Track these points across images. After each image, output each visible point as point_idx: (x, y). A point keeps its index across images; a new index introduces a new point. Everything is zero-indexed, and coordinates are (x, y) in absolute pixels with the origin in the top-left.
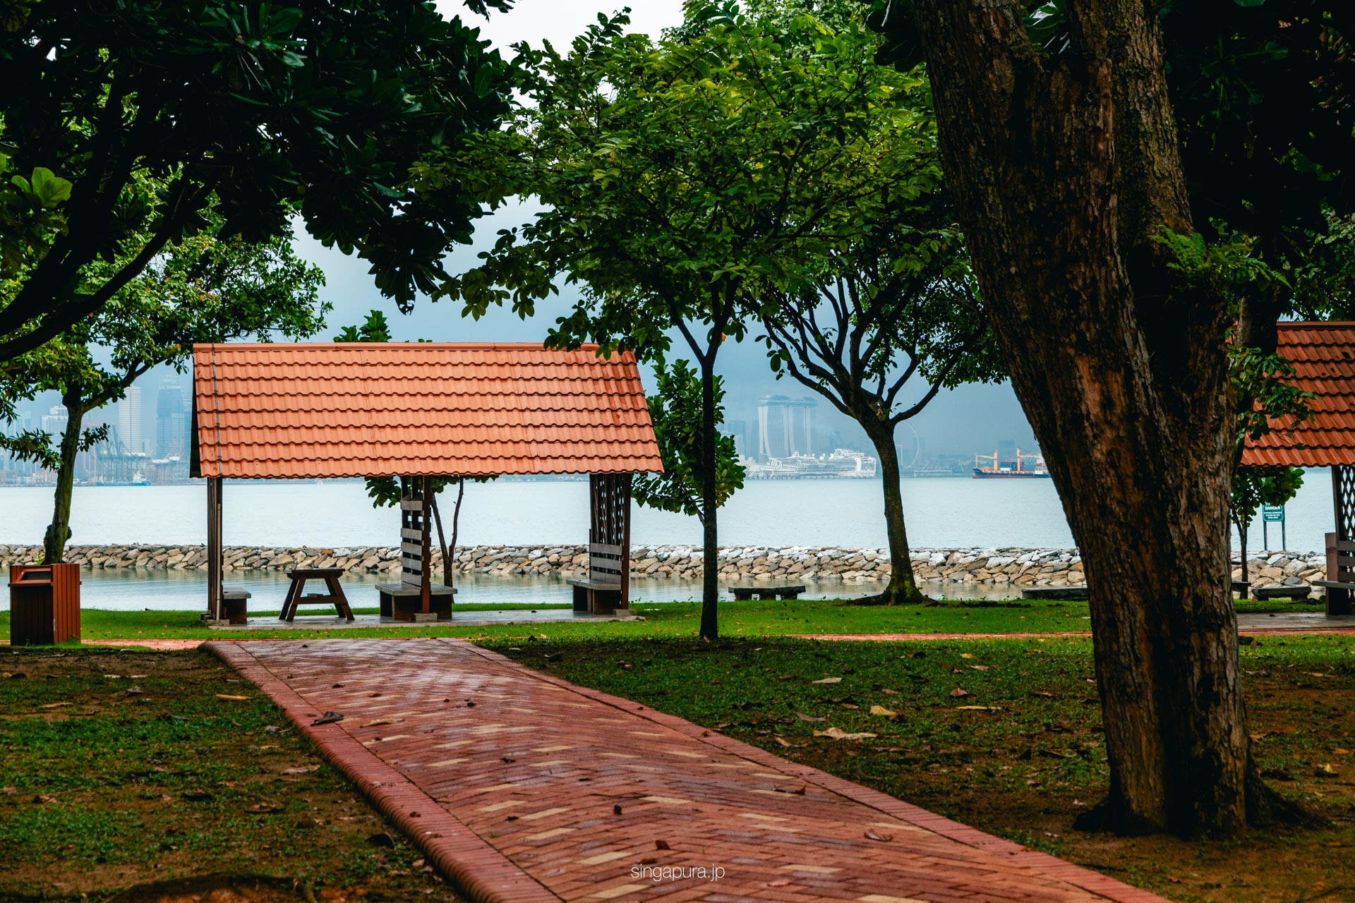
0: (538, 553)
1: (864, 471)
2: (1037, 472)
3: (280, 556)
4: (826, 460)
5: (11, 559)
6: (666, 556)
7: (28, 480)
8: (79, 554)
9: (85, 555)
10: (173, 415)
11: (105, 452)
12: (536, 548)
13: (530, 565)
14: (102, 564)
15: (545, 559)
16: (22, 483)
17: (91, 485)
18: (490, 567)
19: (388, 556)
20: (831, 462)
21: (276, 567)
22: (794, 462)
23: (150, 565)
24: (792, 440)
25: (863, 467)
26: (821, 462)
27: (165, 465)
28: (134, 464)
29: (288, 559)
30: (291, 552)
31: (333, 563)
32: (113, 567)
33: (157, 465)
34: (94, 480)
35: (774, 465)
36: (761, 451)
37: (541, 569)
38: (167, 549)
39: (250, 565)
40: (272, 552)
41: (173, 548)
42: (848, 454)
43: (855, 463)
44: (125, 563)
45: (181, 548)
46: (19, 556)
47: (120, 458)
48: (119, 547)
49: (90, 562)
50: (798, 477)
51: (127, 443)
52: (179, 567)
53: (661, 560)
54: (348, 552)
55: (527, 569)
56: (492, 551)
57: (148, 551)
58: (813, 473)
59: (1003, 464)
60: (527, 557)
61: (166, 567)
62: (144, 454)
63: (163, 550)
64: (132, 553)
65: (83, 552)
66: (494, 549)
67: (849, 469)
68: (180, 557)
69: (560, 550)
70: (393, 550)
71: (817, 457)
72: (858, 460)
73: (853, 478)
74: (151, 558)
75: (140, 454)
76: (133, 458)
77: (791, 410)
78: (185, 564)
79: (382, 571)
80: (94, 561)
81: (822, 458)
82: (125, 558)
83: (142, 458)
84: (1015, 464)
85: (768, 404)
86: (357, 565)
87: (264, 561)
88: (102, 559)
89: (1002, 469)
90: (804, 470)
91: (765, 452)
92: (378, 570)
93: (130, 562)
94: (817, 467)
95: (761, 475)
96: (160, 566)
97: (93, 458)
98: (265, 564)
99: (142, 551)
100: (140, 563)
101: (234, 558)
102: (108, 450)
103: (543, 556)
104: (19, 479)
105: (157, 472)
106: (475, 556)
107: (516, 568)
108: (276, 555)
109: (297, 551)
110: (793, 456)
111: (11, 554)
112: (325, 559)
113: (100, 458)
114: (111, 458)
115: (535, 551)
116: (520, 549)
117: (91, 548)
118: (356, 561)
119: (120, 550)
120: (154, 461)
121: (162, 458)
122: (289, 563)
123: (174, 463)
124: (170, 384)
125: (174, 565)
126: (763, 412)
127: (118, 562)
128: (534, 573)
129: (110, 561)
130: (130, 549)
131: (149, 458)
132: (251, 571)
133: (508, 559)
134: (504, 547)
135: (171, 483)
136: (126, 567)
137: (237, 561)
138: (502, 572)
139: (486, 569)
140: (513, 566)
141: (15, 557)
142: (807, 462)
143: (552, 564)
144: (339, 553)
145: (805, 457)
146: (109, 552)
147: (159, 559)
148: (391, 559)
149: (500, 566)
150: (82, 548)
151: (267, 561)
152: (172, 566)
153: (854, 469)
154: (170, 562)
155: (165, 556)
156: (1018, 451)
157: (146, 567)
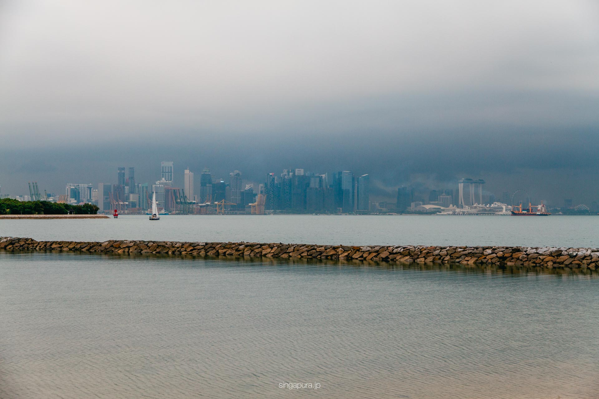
0: (489, 251)
1: (507, 212)
2: (538, 213)
3: (328, 250)
4: (490, 207)
5: (173, 249)
6: (575, 254)
7: (146, 212)
8: (211, 247)
9: (214, 248)
10: (207, 185)
11: (179, 200)
12: (487, 248)
13: (485, 258)
14: (225, 253)
15: (494, 255)
16: (144, 213)
17: (173, 214)
18: (460, 259)
19: (394, 251)
20: (492, 208)
21: (327, 256)
22: (476, 207)
23: (252, 255)
24: (473, 198)
25: (506, 210)
26: (487, 208)
27: (204, 206)
28: (191, 206)
29: (333, 252)
30: (335, 248)
31: (361, 255)
32: (231, 255)
33: (201, 206)
34: (174, 212)
35: (467, 209)
36: (460, 203)
37: (494, 261)
38: (261, 245)
39: (311, 255)
40: (323, 248)
41: (264, 245)
42: (499, 204)
43: (502, 208)
44: (237, 253)
45: (269, 245)
46: (178, 248)
47: (185, 203)
48: (234, 244)
49: (218, 251)
50: (477, 214)
51: (188, 197)
52: (269, 255)
53: (571, 256)
54: (369, 249)
55: (484, 261)
56: (459, 250)
57: (251, 246)
58: (484, 212)
59: (523, 210)
60: (482, 253)
61: (261, 256)
62: (195, 202)
63: (259, 246)
64: (241, 247)
65: (213, 246)
66: (461, 248)
67: (500, 211)
68: (269, 250)
69: (503, 249)
70: (397, 248)
71: (486, 205)
72: (504, 207)
73: (502, 215)
74: (252, 251)
75: (193, 201)
76: (191, 203)
77: (473, 185)
78: (273, 254)
79: (392, 260)
80: (220, 251)
81: (488, 206)
82: (237, 250)
83: (194, 203)
84: (529, 210)
85: (463, 182)
86: (376, 256)
87: (319, 253)
88: (225, 250)
89: (523, 212)
90: (480, 211)
91: (462, 203)
92: (389, 260)
93: (241, 252)
94: (485, 210)
95: (461, 213)
96: (258, 255)
97: (174, 203)
98: (319, 255)
99: (247, 246)
100: (246, 253)
101: (301, 251)
102: (180, 199)
103: (492, 253)
104: (143, 212)
105: (200, 209)
106: (450, 252)
107: (477, 260)
108: (326, 249)
109: (338, 248)
110: (475, 205)
111: (173, 247)
112: (355, 253)
113: (177, 203)
114: (181, 203)
115: (487, 250)
116: (477, 248)
117: (218, 244)
118: (375, 254)
119: (234, 246)
120: (200, 204)
121: (202, 203)
122: (334, 254)
123: (208, 205)
124: (206, 172)
125: (266, 254)
126: (461, 186)
127: (234, 252)
128: (489, 263)
129: (229, 251)
130: (240, 245)
131: (197, 203)
132: (311, 258)
133: (471, 255)
134: (466, 247)
135: (206, 214)
136: (239, 255)
137: (302, 253)
138: (469, 263)
139: (457, 260)
140: (474, 259)
141: (176, 249)
142: (481, 208)
143: (500, 258)
144: (364, 249)
145: (480, 205)
146: (228, 246)
147: (257, 251)
148: (396, 253)
149: (467, 259)
150: (212, 244)
151: (321, 253)
152: (265, 255)
153: (502, 211)
154: (264, 253)
155: (260, 249)
156: (530, 204)
157: (250, 256)
